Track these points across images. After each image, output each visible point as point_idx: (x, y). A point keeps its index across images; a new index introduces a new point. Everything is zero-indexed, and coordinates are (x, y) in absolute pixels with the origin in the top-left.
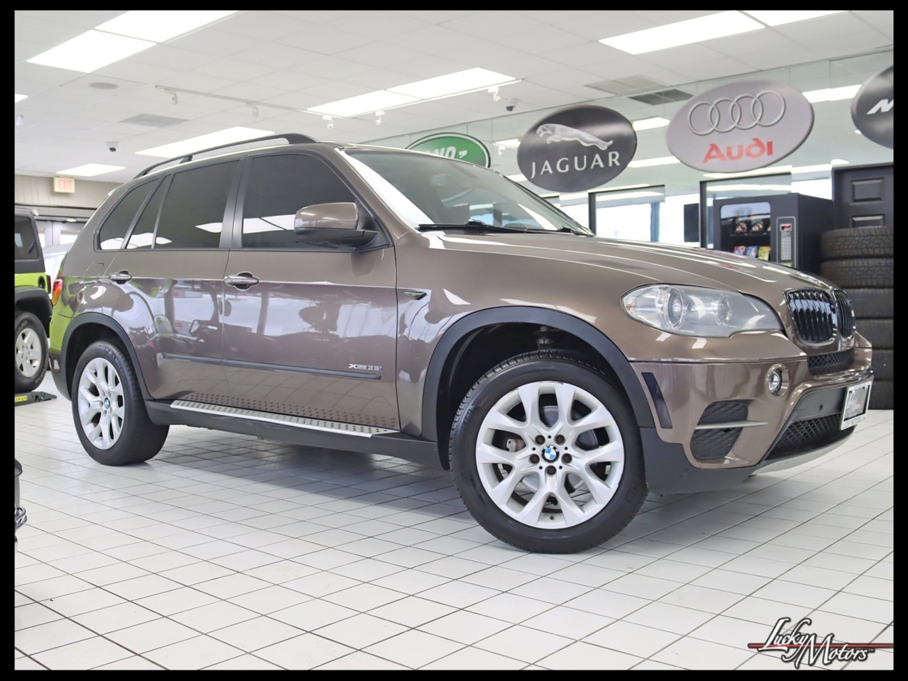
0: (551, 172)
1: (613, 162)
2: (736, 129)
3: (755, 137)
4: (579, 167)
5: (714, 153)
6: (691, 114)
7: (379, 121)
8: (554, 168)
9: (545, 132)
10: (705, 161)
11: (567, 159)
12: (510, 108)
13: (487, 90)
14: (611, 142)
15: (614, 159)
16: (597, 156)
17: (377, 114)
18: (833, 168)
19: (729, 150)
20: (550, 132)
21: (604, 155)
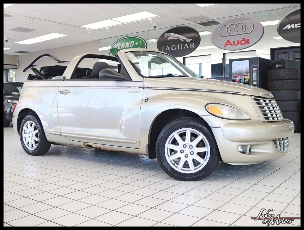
0: (169, 50)
1: (192, 46)
2: (236, 35)
4: (179, 48)
5: (228, 43)
6: (220, 29)
7: (107, 31)
8: (170, 48)
9: (167, 36)
10: (225, 46)
12: (155, 27)
13: (148, 20)
14: (191, 39)
15: (192, 45)
16: (186, 44)
17: (107, 28)
18: (270, 49)
19: (234, 42)
20: (169, 36)
21: (189, 44)
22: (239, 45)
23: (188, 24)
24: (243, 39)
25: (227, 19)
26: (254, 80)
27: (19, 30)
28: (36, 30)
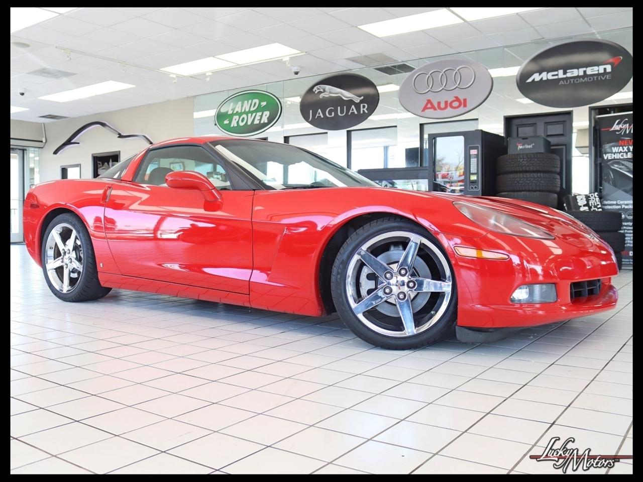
0: (322, 117)
1: (363, 111)
2: (443, 90)
3: (456, 95)
4: (341, 114)
5: (429, 106)
6: (415, 79)
7: (208, 79)
8: (324, 114)
9: (318, 90)
10: (423, 110)
11: (333, 108)
12: (296, 73)
13: (282, 59)
14: (362, 97)
15: (364, 109)
16: (353, 107)
17: (207, 74)
18: (504, 116)
19: (439, 103)
20: (322, 90)
21: (357, 106)
22: (449, 109)
23: (356, 69)
24: (455, 99)
25: (428, 62)
26: (472, 172)
27: (45, 72)
28: (75, 74)
